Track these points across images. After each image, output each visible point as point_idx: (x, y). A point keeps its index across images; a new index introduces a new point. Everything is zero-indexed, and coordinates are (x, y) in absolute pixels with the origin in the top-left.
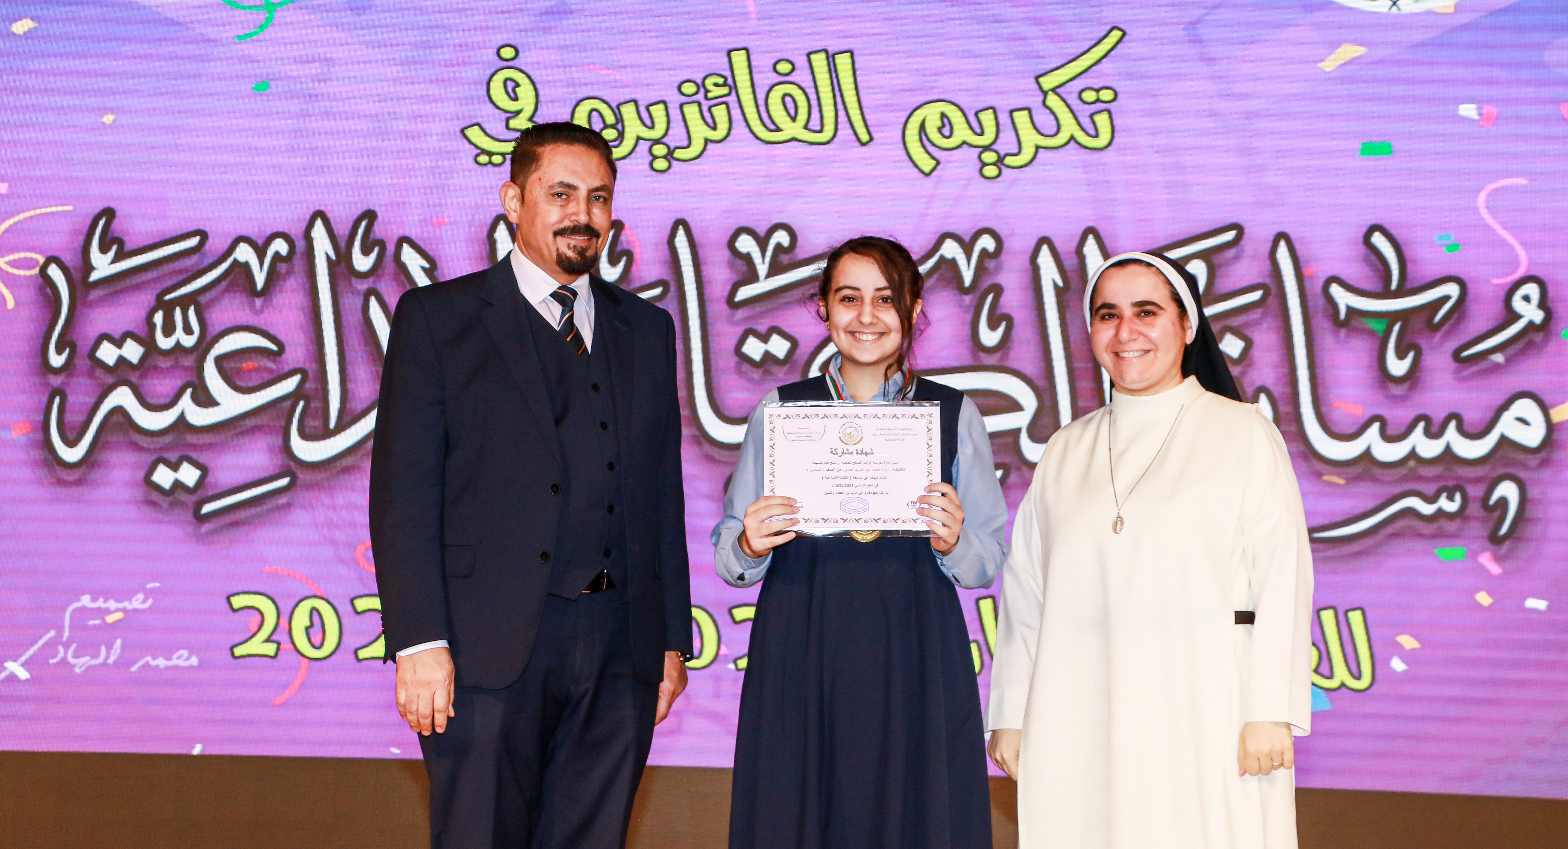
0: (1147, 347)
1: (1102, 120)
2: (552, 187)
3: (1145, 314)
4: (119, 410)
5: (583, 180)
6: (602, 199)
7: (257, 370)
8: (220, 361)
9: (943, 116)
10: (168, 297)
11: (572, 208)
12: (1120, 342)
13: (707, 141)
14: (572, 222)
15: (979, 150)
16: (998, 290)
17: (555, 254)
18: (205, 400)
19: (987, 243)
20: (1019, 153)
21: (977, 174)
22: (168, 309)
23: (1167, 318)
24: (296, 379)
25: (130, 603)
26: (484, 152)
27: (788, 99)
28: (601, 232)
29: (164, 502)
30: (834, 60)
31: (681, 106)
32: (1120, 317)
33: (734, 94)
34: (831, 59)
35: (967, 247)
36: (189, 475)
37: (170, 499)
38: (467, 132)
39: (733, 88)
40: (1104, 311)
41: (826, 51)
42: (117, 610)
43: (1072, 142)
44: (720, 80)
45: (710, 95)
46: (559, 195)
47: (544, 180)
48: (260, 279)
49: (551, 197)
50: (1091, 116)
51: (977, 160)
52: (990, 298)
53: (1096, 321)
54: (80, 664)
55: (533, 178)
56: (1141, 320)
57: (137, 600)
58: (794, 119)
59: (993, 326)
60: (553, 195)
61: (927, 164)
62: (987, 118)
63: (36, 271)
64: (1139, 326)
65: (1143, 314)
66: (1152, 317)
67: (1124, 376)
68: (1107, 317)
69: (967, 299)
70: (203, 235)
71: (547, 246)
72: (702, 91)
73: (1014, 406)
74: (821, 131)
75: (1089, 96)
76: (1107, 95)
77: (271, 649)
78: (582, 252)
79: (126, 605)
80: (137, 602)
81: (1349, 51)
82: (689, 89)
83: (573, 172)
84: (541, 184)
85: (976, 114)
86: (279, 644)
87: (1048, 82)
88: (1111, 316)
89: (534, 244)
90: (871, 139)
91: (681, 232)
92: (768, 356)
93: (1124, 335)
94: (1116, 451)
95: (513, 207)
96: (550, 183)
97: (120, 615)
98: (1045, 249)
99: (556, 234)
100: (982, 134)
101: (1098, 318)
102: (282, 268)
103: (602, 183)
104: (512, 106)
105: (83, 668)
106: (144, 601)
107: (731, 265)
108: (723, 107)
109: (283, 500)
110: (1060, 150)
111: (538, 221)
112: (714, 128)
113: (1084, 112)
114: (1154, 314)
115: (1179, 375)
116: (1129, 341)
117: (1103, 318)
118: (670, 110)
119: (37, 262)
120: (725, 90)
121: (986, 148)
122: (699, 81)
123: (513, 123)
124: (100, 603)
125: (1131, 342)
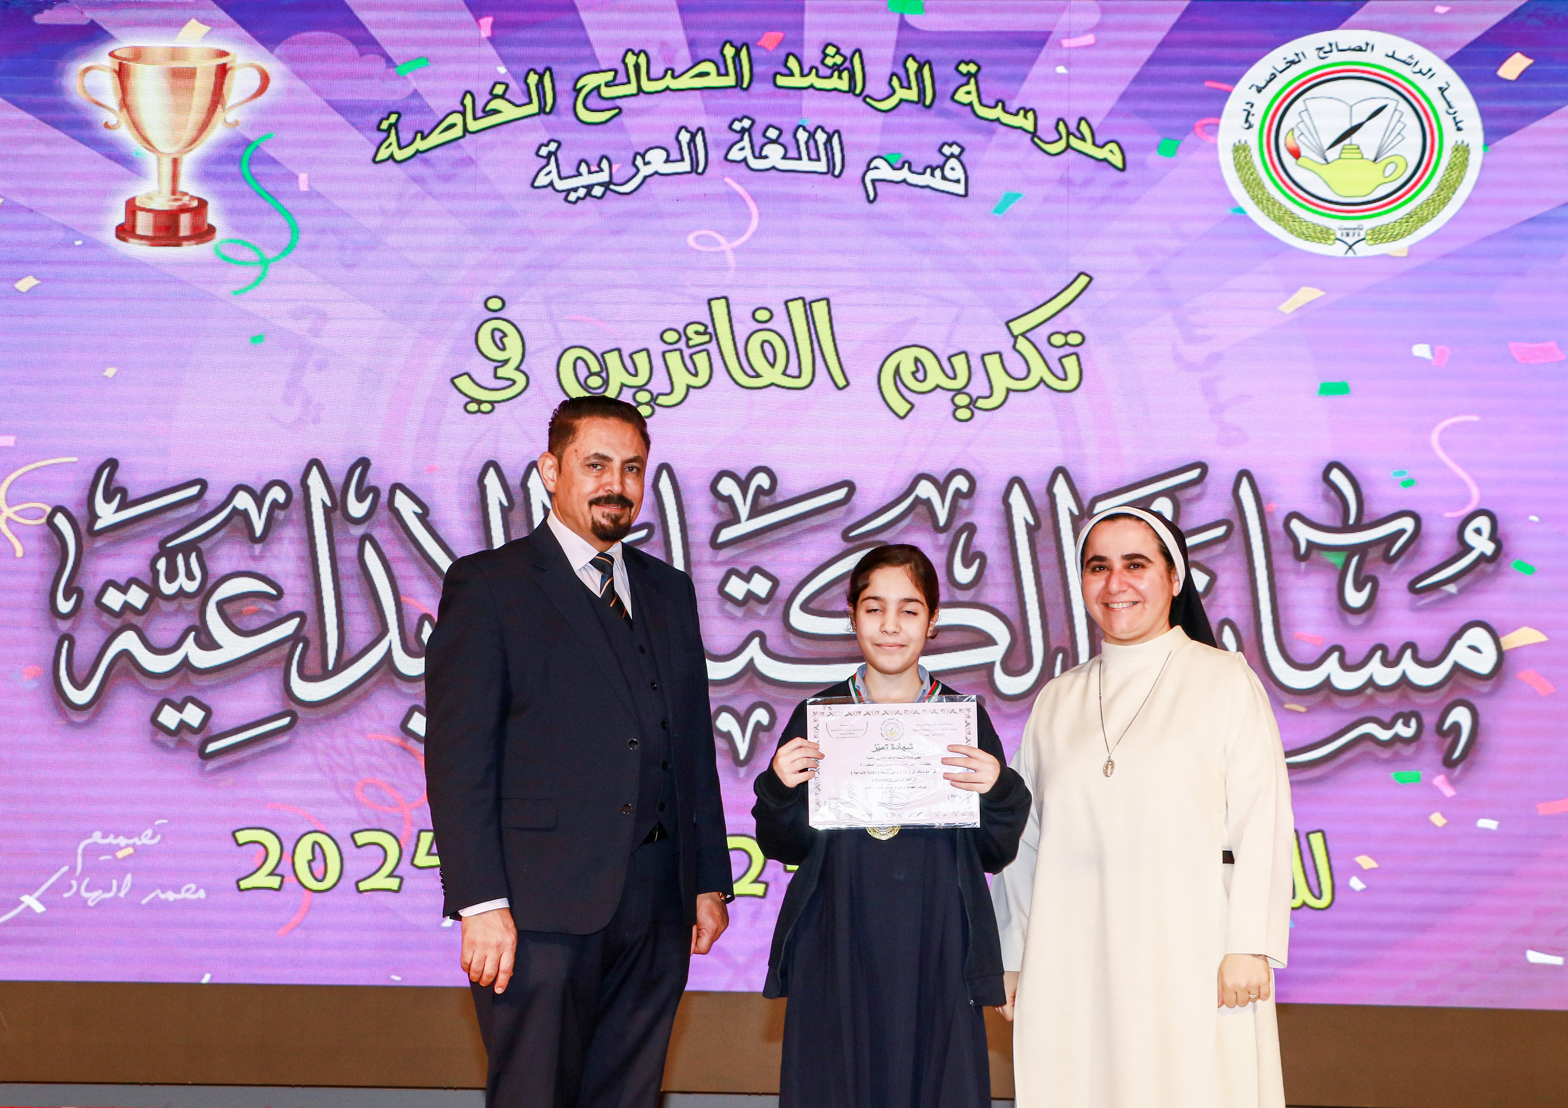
0: (1136, 598)
1: (1071, 363)
2: (588, 458)
3: (1134, 567)
4: (125, 654)
5: (617, 452)
6: (635, 470)
7: (256, 613)
8: (220, 605)
9: (917, 360)
10: (169, 545)
11: (606, 478)
12: (1109, 593)
13: (689, 387)
14: (606, 491)
15: (952, 393)
16: (971, 529)
17: (590, 522)
18: (208, 643)
19: (960, 483)
20: (991, 395)
21: (951, 418)
22: (171, 555)
23: (1155, 572)
24: (295, 622)
25: (140, 839)
26: (473, 400)
27: (766, 346)
28: (634, 502)
29: (171, 742)
30: (811, 308)
31: (664, 353)
32: (1110, 569)
33: (714, 342)
34: (808, 306)
35: (942, 488)
36: (193, 715)
37: (176, 738)
38: (456, 381)
39: (714, 336)
40: (1095, 563)
41: (803, 299)
42: (127, 846)
43: (1042, 385)
44: (701, 329)
45: (691, 343)
46: (594, 466)
47: (580, 452)
48: (259, 526)
49: (587, 468)
50: (1060, 359)
51: (950, 403)
52: (964, 537)
53: (1087, 574)
54: (93, 897)
55: (570, 449)
56: (1130, 572)
57: (146, 836)
58: (772, 365)
59: (967, 564)
60: (589, 466)
61: (902, 407)
62: (960, 363)
63: (43, 520)
64: (1129, 578)
65: (1132, 567)
66: (1141, 570)
67: (1114, 626)
68: (1097, 569)
69: (943, 538)
70: (203, 484)
71: (583, 514)
72: (684, 339)
73: (988, 641)
74: (799, 377)
75: (1058, 340)
76: (1074, 339)
77: (275, 882)
78: (615, 520)
79: (136, 841)
80: (146, 839)
81: (1307, 295)
82: (671, 337)
83: (608, 444)
84: (577, 455)
85: (949, 358)
86: (283, 877)
87: (1018, 327)
88: (1102, 568)
89: (570, 511)
90: (848, 384)
91: (665, 475)
92: (750, 595)
93: (1114, 586)
94: (1108, 694)
95: (551, 477)
96: (587, 455)
97: (130, 850)
98: (1016, 489)
99: (591, 503)
100: (955, 378)
101: (1089, 570)
102: (280, 514)
103: (636, 455)
104: (500, 356)
105: (96, 901)
106: (153, 837)
107: (714, 509)
108: (704, 354)
109: (283, 739)
110: (1029, 393)
111: (575, 491)
112: (696, 375)
113: (1053, 355)
114: (1143, 566)
115: (1167, 625)
116: (1119, 592)
117: (1094, 570)
118: (652, 357)
119: (44, 511)
120: (706, 338)
121: (959, 391)
122: (681, 330)
123: (501, 372)
124: (111, 840)
125: (1121, 594)
